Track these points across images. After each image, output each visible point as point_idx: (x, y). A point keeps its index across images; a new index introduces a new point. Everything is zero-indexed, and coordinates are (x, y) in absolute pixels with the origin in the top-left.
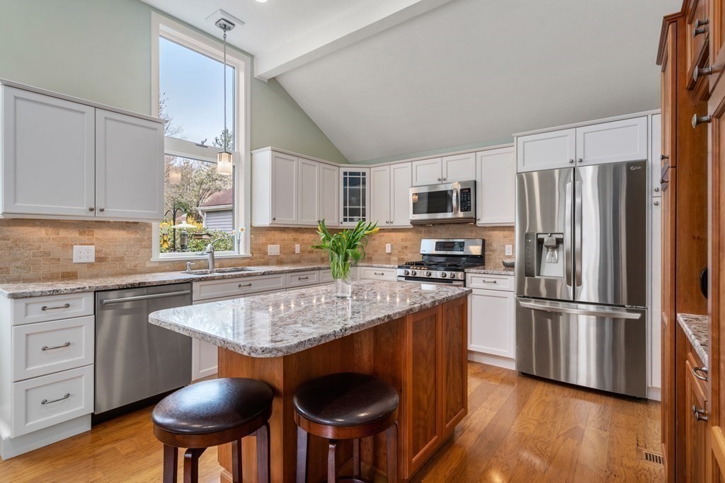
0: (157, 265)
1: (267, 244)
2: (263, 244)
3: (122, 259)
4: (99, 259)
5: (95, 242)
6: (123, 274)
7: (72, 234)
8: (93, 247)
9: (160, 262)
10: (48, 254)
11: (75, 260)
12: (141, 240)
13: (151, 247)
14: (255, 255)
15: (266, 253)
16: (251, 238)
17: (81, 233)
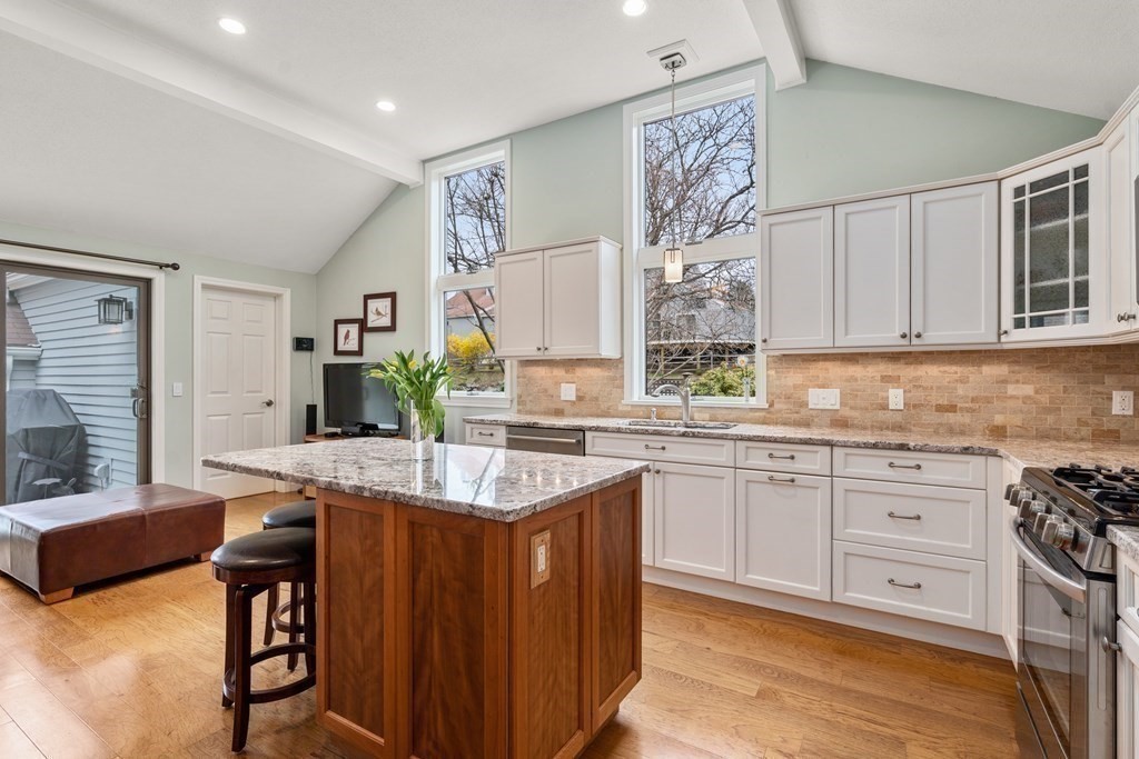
0: (629, 408)
1: (805, 387)
2: (795, 387)
3: (597, 399)
4: (580, 398)
5: (576, 380)
6: (598, 416)
7: (559, 372)
8: (574, 385)
9: (632, 406)
10: (546, 391)
11: (562, 398)
12: (613, 379)
13: (623, 387)
14: (777, 406)
15: (805, 404)
16: (768, 376)
17: (567, 372)
